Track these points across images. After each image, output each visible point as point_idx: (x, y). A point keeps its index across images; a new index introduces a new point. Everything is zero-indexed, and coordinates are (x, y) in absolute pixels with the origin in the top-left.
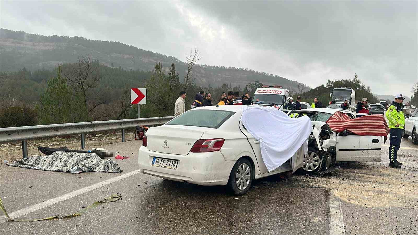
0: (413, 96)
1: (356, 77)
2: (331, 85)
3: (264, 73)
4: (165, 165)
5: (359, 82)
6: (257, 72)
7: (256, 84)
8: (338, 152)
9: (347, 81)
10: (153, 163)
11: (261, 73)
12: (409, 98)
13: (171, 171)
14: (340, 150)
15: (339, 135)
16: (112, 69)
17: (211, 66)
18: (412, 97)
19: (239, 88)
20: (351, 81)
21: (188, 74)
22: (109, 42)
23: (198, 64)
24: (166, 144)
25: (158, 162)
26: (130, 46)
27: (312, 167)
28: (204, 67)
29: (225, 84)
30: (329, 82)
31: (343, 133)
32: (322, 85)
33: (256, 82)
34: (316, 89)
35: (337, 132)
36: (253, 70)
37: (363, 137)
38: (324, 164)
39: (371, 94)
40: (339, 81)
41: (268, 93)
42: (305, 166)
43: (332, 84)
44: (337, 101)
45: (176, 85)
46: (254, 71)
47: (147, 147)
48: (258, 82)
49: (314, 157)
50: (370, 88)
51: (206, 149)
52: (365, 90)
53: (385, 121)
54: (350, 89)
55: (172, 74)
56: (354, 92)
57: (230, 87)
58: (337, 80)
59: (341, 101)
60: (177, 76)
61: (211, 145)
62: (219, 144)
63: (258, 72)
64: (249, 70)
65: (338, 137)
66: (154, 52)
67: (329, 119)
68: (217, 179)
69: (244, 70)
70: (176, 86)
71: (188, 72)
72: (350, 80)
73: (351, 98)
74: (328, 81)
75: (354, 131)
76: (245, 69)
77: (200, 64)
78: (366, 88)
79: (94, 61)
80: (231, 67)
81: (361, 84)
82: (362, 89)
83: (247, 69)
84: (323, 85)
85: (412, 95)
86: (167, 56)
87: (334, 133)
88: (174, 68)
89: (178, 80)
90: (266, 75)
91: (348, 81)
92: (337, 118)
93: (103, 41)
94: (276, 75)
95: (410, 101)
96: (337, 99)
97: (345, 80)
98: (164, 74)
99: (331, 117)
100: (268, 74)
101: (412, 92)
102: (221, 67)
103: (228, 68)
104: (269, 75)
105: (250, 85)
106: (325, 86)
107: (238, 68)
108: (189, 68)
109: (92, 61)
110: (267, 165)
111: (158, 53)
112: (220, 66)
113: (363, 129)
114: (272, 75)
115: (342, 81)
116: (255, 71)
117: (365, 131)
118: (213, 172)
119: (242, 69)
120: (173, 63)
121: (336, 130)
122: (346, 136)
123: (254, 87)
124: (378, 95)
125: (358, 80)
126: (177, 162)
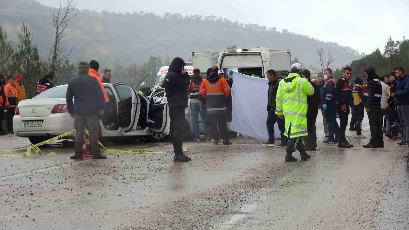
2: (396, 50)
4: (33, 125)
6: (236, 24)
10: (24, 125)
13: (38, 128)
21: (55, 46)
24: (34, 110)
25: (29, 124)
30: (391, 43)
32: (375, 50)
36: (226, 19)
43: (397, 47)
45: (34, 66)
47: (19, 115)
51: (62, 111)
55: (24, 46)
60: (36, 50)
61: (64, 108)
64: (215, 19)
69: (203, 19)
70: (33, 69)
71: (56, 41)
74: (387, 41)
76: (207, 18)
84: (378, 52)
88: (27, 35)
89: (36, 57)
90: (258, 30)
94: (284, 30)
98: (10, 48)
102: (144, 14)
104: (268, 29)
106: (382, 51)
108: (57, 33)
112: (141, 12)
114: (274, 29)
119: (198, 18)
120: (25, 27)
126: (42, 121)
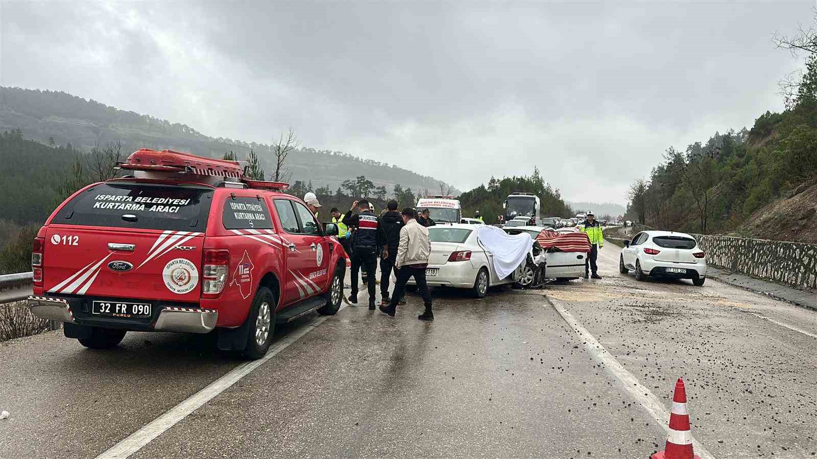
0: (631, 204)
1: (536, 173)
2: (498, 187)
3: (371, 162)
5: (542, 181)
6: (357, 159)
7: (359, 182)
8: (547, 269)
9: (522, 179)
11: (365, 160)
12: (624, 208)
14: (548, 267)
15: (547, 252)
16: (52, 149)
17: (266, 145)
18: (628, 206)
19: (328, 189)
20: (528, 180)
21: (277, 172)
22: (42, 92)
23: (237, 141)
26: (88, 100)
27: (526, 281)
28: (250, 146)
29: (298, 183)
30: (493, 181)
31: (551, 250)
32: (479, 185)
33: (360, 179)
34: (470, 193)
35: (545, 249)
37: (569, 254)
38: (536, 278)
39: (562, 202)
40: (509, 180)
41: (436, 207)
42: (520, 280)
43: (499, 185)
44: (515, 216)
46: (351, 158)
48: (363, 178)
49: (528, 272)
50: (560, 192)
51: (461, 259)
52: (552, 194)
53: (588, 238)
54: (534, 196)
55: (251, 170)
56: (538, 200)
57: (310, 188)
58: (506, 178)
59: (520, 215)
60: (262, 174)
61: (464, 256)
62: (469, 255)
63: (360, 160)
64: (341, 155)
65: (546, 254)
66: (141, 115)
67: (537, 237)
68: (469, 282)
69: (332, 154)
71: (278, 168)
72: (527, 177)
73: (535, 211)
75: (560, 247)
76: (335, 153)
77: (242, 141)
78: (554, 192)
79: (9, 132)
80: (307, 148)
81: (545, 185)
82: (548, 193)
83: (337, 152)
84: (483, 187)
85: (629, 203)
86: (171, 124)
87: (543, 250)
90: (375, 164)
91: (524, 180)
92: (544, 235)
93: (26, 90)
94: (394, 166)
95: (626, 213)
96: (515, 213)
97: (519, 177)
99: (538, 235)
100: (380, 163)
101: (626, 199)
103: (300, 150)
104: (382, 164)
105: (347, 183)
106: (486, 187)
107: (320, 151)
109: (6, 132)
110: (498, 274)
111: (150, 117)
113: (569, 246)
114: (386, 164)
115: (514, 179)
116: (353, 157)
117: (571, 248)
118: (466, 277)
119: (328, 153)
121: (544, 247)
122: (554, 252)
123: (356, 187)
124: (572, 203)
125: (540, 178)
126: (436, 270)
